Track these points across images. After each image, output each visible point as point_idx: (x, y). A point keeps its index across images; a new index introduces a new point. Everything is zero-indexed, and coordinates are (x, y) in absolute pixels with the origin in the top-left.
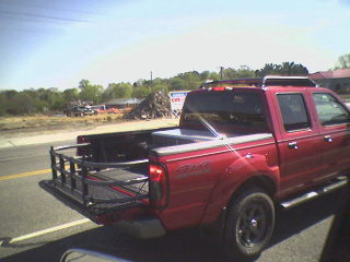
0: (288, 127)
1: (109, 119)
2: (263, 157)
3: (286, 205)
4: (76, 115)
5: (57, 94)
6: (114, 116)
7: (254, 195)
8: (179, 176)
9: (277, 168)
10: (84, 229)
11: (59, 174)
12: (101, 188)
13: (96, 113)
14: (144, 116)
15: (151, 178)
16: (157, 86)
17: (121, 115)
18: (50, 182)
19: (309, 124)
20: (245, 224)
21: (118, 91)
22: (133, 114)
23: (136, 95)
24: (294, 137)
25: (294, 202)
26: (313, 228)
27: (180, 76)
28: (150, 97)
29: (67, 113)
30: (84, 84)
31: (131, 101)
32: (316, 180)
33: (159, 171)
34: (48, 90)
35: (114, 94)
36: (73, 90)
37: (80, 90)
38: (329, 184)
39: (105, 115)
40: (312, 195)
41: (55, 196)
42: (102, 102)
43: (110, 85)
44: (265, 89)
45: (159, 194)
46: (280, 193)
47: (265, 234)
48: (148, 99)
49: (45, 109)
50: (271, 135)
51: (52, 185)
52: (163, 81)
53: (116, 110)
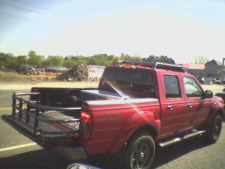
0: (168, 96)
1: (47, 79)
2: (152, 114)
3: (162, 145)
4: (25, 74)
5: (12, 58)
6: (50, 77)
7: (144, 137)
8: (100, 121)
9: (159, 121)
10: (28, 151)
11: (17, 111)
12: (46, 124)
13: (38, 74)
14: (70, 80)
15: (82, 120)
16: (80, 61)
17: (55, 77)
18: (10, 116)
19: (180, 96)
20: (137, 155)
21: (54, 61)
22: (63, 77)
23: (66, 65)
24: (170, 103)
25: (167, 143)
26: (176, 161)
27: (95, 56)
28: (76, 67)
29: (19, 71)
30: (32, 54)
31: (62, 69)
32: (180, 130)
33: (87, 116)
34: (7, 55)
35: (51, 63)
36: (24, 57)
37: (28, 58)
38: (187, 134)
39: (44, 76)
40: (177, 139)
41: (13, 126)
42: (42, 67)
43: (49, 57)
44: (157, 70)
45: (86, 131)
46: (159, 137)
47: (148, 162)
48: (74, 69)
49: (3, 67)
50: (157, 100)
51: (11, 119)
52: (84, 58)
53: (52, 74)
